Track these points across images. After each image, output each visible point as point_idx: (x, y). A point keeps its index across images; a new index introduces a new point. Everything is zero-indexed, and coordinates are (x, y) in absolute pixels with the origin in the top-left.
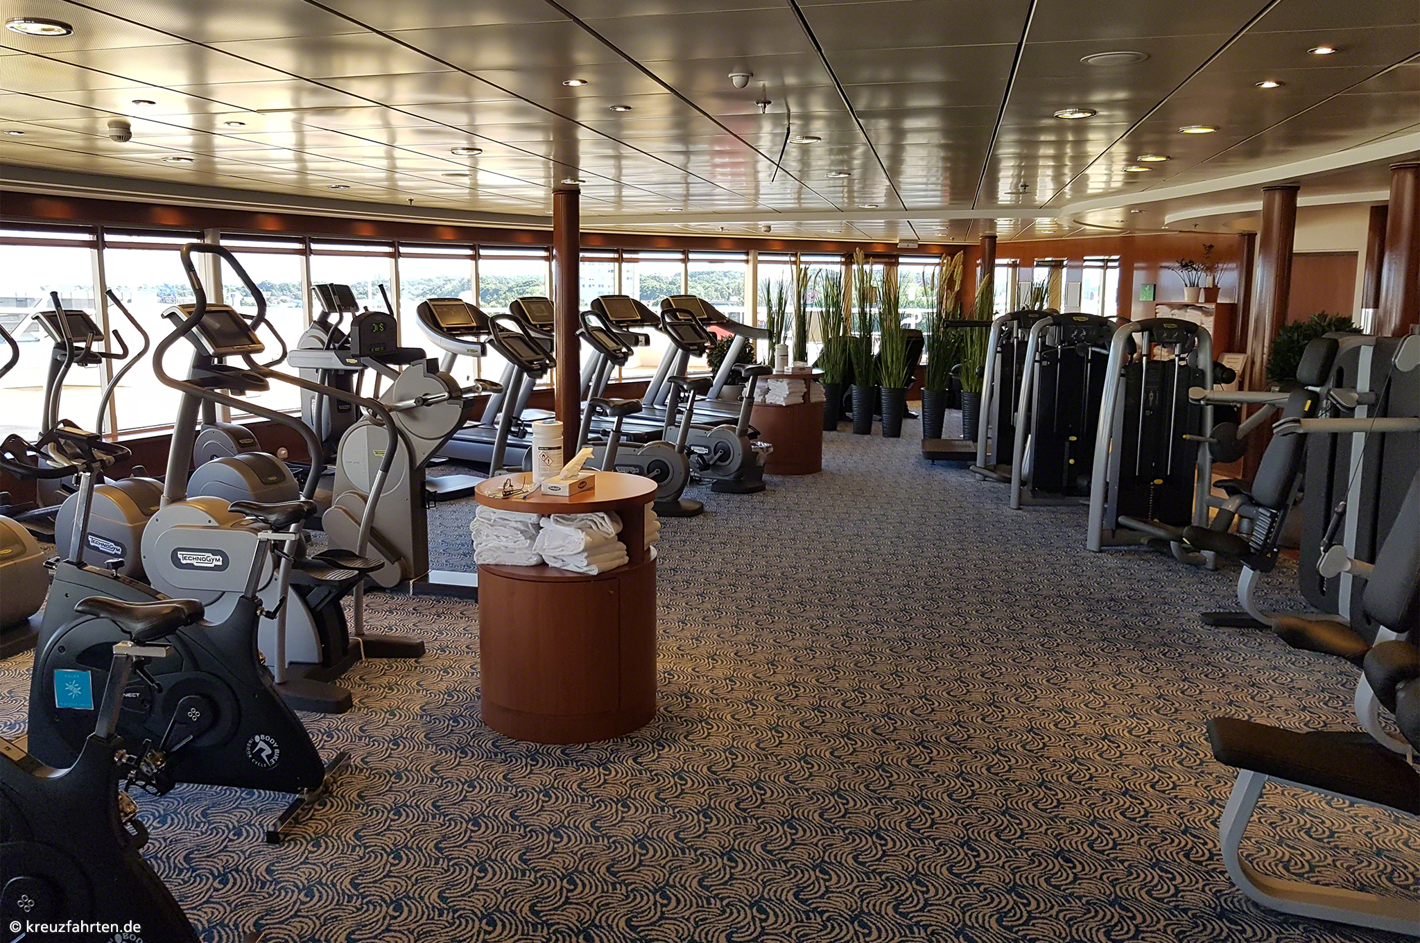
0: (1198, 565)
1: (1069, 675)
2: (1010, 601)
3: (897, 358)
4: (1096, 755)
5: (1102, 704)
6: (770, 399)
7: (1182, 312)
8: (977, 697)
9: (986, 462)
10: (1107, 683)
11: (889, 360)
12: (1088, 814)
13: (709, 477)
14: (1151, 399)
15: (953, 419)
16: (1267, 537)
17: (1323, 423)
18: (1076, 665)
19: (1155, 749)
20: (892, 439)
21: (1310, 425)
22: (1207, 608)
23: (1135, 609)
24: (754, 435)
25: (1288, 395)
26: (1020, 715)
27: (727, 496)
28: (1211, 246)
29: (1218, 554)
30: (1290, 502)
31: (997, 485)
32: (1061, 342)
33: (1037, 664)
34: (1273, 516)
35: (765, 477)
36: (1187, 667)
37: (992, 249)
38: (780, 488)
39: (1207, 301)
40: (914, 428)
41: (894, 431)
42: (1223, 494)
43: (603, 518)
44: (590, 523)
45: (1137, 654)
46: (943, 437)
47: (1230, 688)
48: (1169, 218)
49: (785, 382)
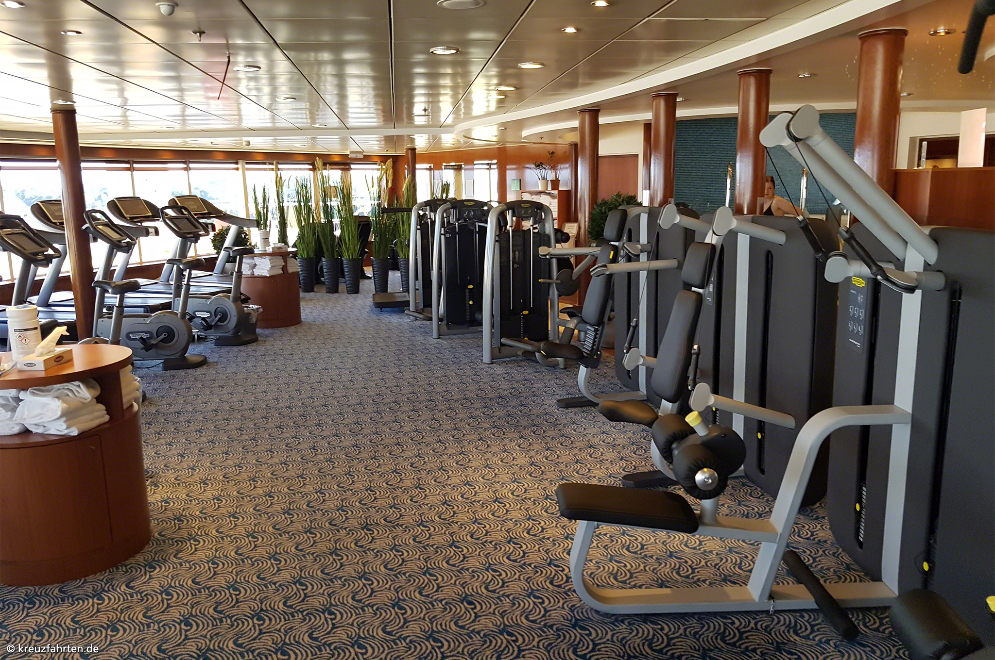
0: (555, 366)
1: (471, 456)
2: (431, 407)
3: (352, 237)
4: (490, 515)
5: (494, 475)
6: (257, 272)
7: (538, 197)
8: (407, 483)
9: (416, 307)
10: (496, 459)
11: (347, 238)
12: (484, 563)
13: (213, 334)
14: (517, 256)
15: (394, 277)
16: (593, 345)
17: (622, 266)
18: (476, 449)
19: (529, 503)
20: (353, 295)
21: (614, 268)
22: (561, 396)
23: (514, 402)
24: (246, 300)
25: (599, 248)
26: (437, 492)
27: (228, 348)
28: (553, 153)
29: (566, 358)
30: (606, 320)
31: (425, 322)
32: (458, 220)
33: (450, 451)
34: (596, 331)
35: (258, 331)
36: (549, 439)
37: (414, 156)
38: (269, 338)
39: (553, 189)
40: (368, 286)
41: (355, 289)
42: (566, 317)
43: (79, 386)
44: (66, 391)
45: (516, 435)
46: (389, 291)
47: (576, 451)
48: (525, 133)
49: (268, 258)
